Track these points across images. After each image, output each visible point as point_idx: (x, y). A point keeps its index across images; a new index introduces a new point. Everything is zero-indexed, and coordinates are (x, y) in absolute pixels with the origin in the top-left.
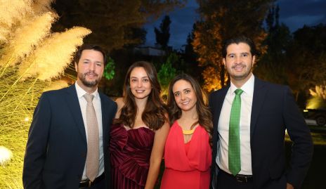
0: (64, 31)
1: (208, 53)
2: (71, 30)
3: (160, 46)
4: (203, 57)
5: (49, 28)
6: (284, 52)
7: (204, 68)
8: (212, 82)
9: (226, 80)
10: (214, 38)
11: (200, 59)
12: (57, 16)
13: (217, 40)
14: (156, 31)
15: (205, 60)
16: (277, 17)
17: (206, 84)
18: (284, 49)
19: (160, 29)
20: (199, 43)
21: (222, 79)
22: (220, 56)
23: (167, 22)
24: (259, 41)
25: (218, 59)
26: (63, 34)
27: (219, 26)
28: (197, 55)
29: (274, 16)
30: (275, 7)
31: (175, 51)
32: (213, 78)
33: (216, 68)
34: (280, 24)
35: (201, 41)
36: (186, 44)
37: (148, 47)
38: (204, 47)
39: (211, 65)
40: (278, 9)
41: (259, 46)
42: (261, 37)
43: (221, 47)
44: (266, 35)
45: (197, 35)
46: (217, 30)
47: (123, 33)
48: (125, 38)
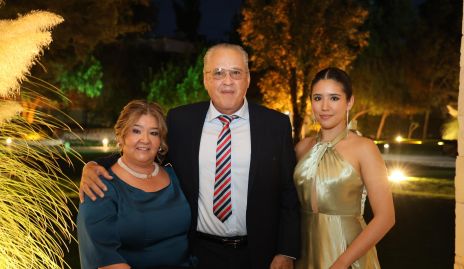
1: (267, 48)
4: (259, 55)
7: (262, 73)
8: (275, 99)
9: (300, 94)
10: (277, 21)
20: (252, 30)
21: (294, 93)
24: (355, 25)
25: (285, 57)
32: (278, 90)
33: (282, 73)
35: (255, 27)
38: (261, 37)
39: (274, 68)
41: (355, 34)
42: (358, 17)
43: (289, 37)
44: (365, 13)
45: (247, 15)
46: (282, 6)
47: (116, 14)
48: (119, 23)
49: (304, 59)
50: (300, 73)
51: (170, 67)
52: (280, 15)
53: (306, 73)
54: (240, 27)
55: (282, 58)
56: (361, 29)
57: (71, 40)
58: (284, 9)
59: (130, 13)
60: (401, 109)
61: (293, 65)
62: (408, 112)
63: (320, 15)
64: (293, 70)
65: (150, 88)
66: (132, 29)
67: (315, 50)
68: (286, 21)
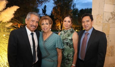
0: (11, 7)
1: (57, 16)
2: (13, 7)
3: (43, 14)
4: (55, 17)
5: (5, 6)
6: (77, 16)
7: (56, 20)
8: (58, 24)
9: (62, 23)
10: (58, 11)
11: (54, 17)
12: (8, 2)
13: (59, 12)
14: (42, 9)
15: (56, 17)
16: (75, 6)
17: (56, 24)
18: (77, 15)
19: (43, 9)
20: (54, 13)
21: (61, 23)
22: (60, 16)
23: (45, 7)
24: (70, 12)
25: (59, 17)
27: (60, 7)
28: (54, 16)
29: (74, 6)
30: (75, 3)
31: (48, 15)
32: (58, 22)
33: (59, 20)
34: (76, 8)
35: (55, 12)
36: (51, 13)
37: (40, 14)
38: (56, 14)
39: (58, 19)
40: (75, 4)
60: (77, 26)
62: (78, 26)
63: (65, 10)
64: (61, 19)
67: (64, 16)
68: (60, 11)
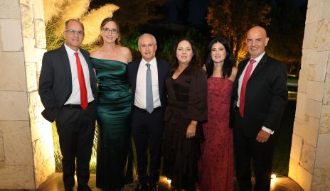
1: (219, 27)
2: (104, 7)
4: (216, 30)
9: (235, 49)
10: (225, 13)
11: (213, 31)
20: (212, 18)
22: (230, 28)
24: (264, 14)
26: (99, 10)
27: (229, 1)
28: (211, 28)
35: (214, 16)
38: (217, 21)
41: (264, 19)
42: (266, 10)
43: (230, 20)
44: (269, 9)
45: (210, 10)
46: (227, 5)
47: (147, 10)
48: (149, 15)
49: (238, 32)
50: (236, 39)
51: (174, 37)
52: (227, 10)
53: (238, 39)
54: (207, 16)
55: (227, 31)
56: (267, 16)
57: (127, 23)
58: (229, 6)
59: (154, 10)
60: (286, 59)
61: (232, 34)
62: (290, 61)
63: (247, 9)
64: (232, 37)
65: (164, 47)
66: (155, 18)
67: (243, 27)
68: (229, 12)
